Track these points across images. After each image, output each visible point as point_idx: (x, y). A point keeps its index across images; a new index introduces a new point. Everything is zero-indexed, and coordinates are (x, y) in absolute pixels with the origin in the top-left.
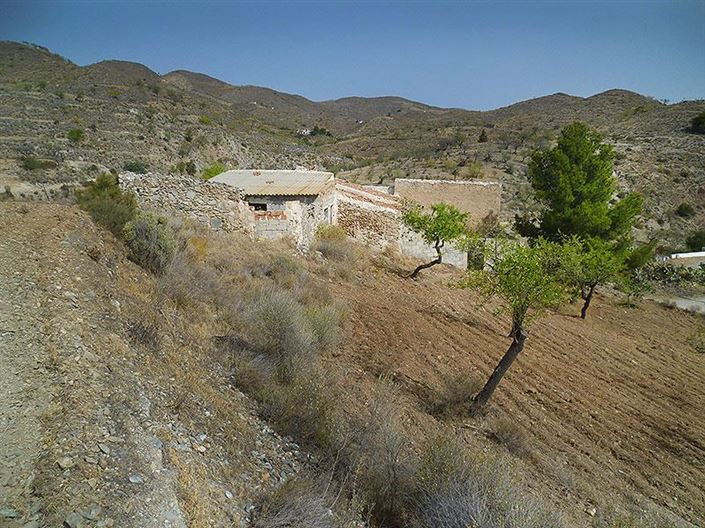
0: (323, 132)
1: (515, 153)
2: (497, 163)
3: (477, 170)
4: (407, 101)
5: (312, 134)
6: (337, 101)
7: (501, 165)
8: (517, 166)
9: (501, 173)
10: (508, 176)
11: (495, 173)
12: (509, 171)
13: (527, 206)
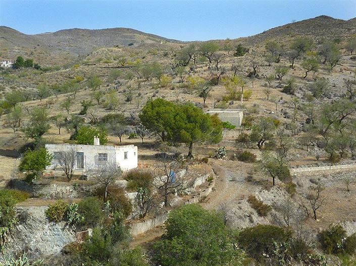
0: (28, 64)
1: (291, 67)
2: (269, 79)
3: (238, 89)
4: (140, 33)
5: (15, 66)
6: (56, 34)
7: (275, 83)
8: (298, 83)
9: (276, 92)
10: (287, 97)
11: (268, 92)
12: (288, 90)
13: (330, 141)
